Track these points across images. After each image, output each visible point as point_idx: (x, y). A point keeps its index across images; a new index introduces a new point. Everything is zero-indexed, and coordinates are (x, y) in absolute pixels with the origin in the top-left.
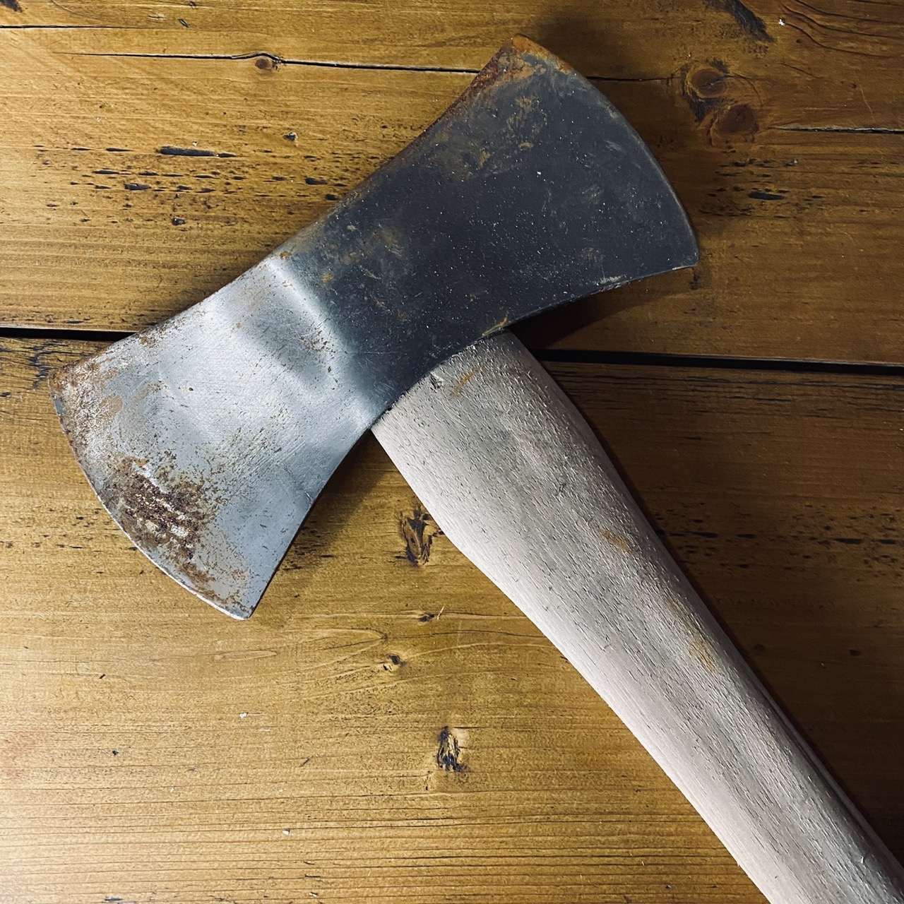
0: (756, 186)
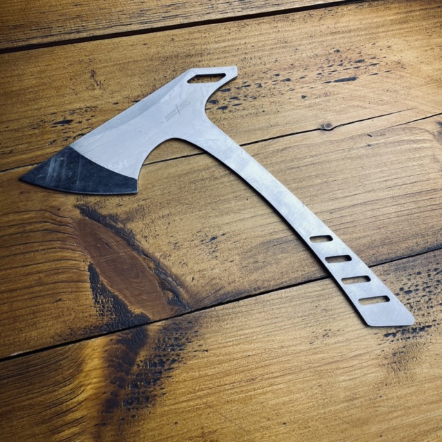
0: (69, 126)
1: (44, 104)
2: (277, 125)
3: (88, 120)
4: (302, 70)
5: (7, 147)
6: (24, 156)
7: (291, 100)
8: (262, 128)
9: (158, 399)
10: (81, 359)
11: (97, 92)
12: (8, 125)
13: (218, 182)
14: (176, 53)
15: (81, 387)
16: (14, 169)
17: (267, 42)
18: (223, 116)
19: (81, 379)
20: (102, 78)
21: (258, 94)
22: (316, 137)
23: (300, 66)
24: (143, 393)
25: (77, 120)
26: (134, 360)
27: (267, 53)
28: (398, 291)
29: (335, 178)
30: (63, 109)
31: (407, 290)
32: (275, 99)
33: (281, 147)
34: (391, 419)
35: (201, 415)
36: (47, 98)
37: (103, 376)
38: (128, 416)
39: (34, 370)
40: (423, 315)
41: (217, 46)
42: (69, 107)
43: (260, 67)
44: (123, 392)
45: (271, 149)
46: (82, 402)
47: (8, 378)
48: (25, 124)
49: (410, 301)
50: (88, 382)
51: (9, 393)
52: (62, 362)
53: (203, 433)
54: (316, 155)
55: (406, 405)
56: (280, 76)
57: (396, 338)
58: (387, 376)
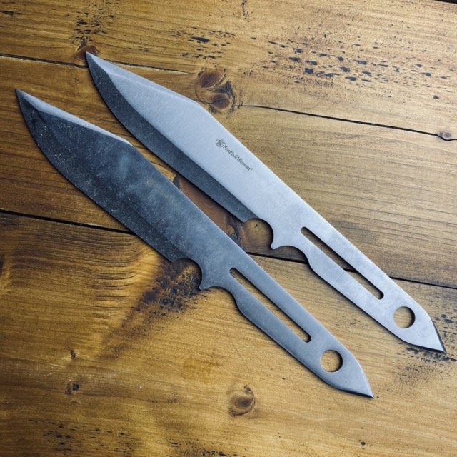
0: (205, 45)
1: (191, 16)
2: (397, 115)
3: (223, 45)
4: (447, 69)
5: (145, 45)
6: (156, 59)
7: (422, 96)
8: (381, 113)
9: (188, 310)
10: (140, 251)
11: (241, 21)
12: (153, 24)
13: (316, 148)
14: (329, 9)
15: (132, 273)
16: (144, 66)
17: (425, 29)
18: (349, 86)
19: (133, 266)
20: (251, 9)
21: (392, 77)
22: (431, 142)
23: (446, 65)
24: (179, 300)
25: (214, 42)
26: (182, 271)
27: (419, 39)
28: (439, 316)
29: (429, 189)
30: (205, 27)
31: (449, 319)
32: (407, 89)
33: (391, 138)
34: (378, 420)
35: (217, 339)
36: (195, 11)
37: (152, 272)
38: (159, 312)
39: (100, 243)
40: (453, 348)
41: (372, 14)
42: (211, 27)
43: (405, 52)
44: (163, 291)
45: (381, 136)
46: (128, 285)
47: (80, 240)
48: (167, 29)
49: (446, 330)
50: (140, 271)
51: (75, 253)
52: (125, 247)
53: (213, 353)
54: (422, 159)
55: (397, 414)
56: (422, 68)
57: (417, 356)
58: (393, 383)
